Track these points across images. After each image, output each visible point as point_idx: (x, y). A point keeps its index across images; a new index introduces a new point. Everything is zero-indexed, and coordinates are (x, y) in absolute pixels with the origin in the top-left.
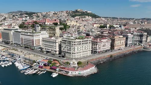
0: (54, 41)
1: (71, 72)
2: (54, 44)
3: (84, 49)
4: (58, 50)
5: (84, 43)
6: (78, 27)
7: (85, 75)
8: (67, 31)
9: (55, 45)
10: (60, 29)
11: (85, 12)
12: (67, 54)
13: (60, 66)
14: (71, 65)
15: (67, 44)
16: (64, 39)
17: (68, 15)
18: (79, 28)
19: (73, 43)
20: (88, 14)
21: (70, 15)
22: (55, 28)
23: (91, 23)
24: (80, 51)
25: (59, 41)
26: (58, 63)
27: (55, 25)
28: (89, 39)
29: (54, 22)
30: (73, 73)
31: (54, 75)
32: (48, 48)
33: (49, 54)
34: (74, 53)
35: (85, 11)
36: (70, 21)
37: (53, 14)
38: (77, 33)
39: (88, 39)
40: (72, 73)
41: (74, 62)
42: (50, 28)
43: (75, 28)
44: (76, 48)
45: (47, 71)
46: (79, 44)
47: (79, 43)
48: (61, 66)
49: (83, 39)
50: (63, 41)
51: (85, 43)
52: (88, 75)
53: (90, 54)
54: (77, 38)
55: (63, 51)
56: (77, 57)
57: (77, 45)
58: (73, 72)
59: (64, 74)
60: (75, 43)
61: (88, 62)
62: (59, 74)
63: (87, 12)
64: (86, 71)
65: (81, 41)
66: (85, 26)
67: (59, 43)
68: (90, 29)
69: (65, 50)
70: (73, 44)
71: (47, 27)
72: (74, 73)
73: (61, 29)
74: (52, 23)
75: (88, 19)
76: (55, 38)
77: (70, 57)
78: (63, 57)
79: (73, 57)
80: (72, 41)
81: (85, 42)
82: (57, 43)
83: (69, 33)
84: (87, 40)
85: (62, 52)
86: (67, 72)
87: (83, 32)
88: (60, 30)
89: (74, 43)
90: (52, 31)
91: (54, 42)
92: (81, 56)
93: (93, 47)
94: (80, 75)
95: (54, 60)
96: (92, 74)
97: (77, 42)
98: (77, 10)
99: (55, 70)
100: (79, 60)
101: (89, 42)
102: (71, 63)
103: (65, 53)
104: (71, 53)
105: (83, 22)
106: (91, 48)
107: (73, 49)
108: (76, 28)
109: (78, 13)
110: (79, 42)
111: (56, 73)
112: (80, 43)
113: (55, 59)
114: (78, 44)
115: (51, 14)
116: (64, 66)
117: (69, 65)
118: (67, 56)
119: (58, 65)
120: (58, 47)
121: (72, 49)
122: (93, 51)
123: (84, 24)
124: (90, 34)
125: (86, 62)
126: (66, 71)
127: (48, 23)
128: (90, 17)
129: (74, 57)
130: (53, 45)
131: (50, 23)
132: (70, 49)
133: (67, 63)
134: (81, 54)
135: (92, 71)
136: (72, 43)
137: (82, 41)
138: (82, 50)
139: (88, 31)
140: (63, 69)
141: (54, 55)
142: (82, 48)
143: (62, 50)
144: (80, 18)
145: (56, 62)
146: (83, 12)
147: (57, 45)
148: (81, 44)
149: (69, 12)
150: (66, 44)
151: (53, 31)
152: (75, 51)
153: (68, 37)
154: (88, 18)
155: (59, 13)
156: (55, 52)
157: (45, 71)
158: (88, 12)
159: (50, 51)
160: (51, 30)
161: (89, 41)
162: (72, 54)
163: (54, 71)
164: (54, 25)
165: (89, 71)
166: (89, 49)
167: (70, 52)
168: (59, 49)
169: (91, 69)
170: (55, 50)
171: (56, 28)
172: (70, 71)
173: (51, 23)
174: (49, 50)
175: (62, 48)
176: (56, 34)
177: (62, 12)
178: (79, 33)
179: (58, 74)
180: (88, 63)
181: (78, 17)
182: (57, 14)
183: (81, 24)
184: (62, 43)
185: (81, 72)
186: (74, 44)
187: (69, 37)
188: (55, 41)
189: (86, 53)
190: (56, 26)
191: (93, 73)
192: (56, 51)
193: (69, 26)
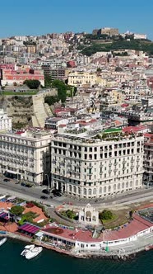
0: (29, 144)
1: (80, 243)
2: (30, 152)
3: (121, 169)
4: (42, 171)
5: (120, 152)
6: (104, 90)
7: (123, 253)
8: (67, 104)
9: (31, 156)
10: (46, 102)
11: (127, 37)
12: (67, 186)
13: (46, 223)
14: (80, 220)
15: (68, 154)
16: (58, 139)
17: (71, 49)
18: (107, 95)
19: (86, 150)
20: (137, 45)
21: (78, 49)
22: (31, 98)
23: (145, 77)
24: (108, 175)
25: (44, 143)
26: (42, 215)
27: (31, 88)
28: (137, 139)
29: (29, 77)
30: (85, 248)
31: (31, 253)
32: (11, 164)
33: (12, 182)
34: (90, 184)
35: (128, 32)
36: (76, 74)
37: (24, 43)
38: (98, 114)
39: (133, 140)
40: (82, 246)
41: (88, 214)
42: (16, 98)
43: (91, 95)
44: (95, 167)
45: (8, 238)
46: (106, 154)
47: (104, 153)
48: (51, 225)
49: (117, 140)
50: (56, 143)
51: (124, 152)
52: (132, 255)
53: (140, 185)
54: (98, 137)
55: (55, 176)
56: (98, 195)
57: (98, 157)
58: (85, 244)
59: (58, 249)
60: (93, 153)
61: (131, 213)
62: (44, 248)
63: (132, 37)
64: (127, 241)
65: (110, 147)
66: (124, 87)
67: (45, 150)
68: (140, 99)
69: (62, 171)
70: (86, 156)
71: (8, 96)
72: (89, 248)
73: (49, 101)
74: (22, 81)
75: (135, 60)
76: (31, 135)
77: (77, 193)
78: (57, 193)
79: (88, 196)
80: (84, 144)
81: (122, 149)
82: (38, 151)
83: (73, 112)
84: (131, 141)
85: (53, 178)
86: (69, 243)
87: (119, 111)
88: (47, 105)
89: (88, 153)
90: (22, 109)
91: (27, 147)
92: (112, 191)
93: (148, 163)
94: (108, 255)
95: (30, 204)
96: (145, 250)
97: (98, 149)
98: (100, 30)
99: (33, 235)
100: (104, 207)
101: (135, 147)
102: (81, 214)
103: (61, 180)
104: (79, 182)
105: (118, 73)
106: (141, 165)
107: (88, 171)
108: (97, 96)
109: (103, 42)
110: (106, 147)
111: (36, 246)
112: (108, 152)
113: (30, 199)
114: (101, 155)
115: (18, 43)
116: (58, 223)
117: (74, 221)
118: (68, 189)
119: (42, 220)
120: (40, 162)
121: (82, 170)
122: (148, 174)
123: (123, 81)
124: (141, 119)
125: (127, 210)
126: (64, 242)
127: (11, 82)
128: (143, 55)
129: (90, 193)
130: (25, 155)
131: (14, 81)
132: (77, 170)
133: (69, 214)
134: (112, 185)
135: (145, 243)
136: (83, 153)
137: (113, 147)
138: (113, 173)
139: (134, 107)
140: (56, 233)
141: (28, 186)
142: (113, 167)
143: (53, 171)
144: (109, 56)
145: (35, 209)
146: (120, 37)
147: (39, 155)
148: (110, 154)
149: (75, 38)
150: (64, 153)
151: (24, 107)
152: (92, 177)
153: (70, 132)
154: (136, 57)
155: (41, 40)
156: (31, 178)
157: (3, 237)
158: (136, 37)
159: (17, 172)
160: (20, 104)
161: (136, 144)
162: (82, 184)
163: (29, 240)
164: (27, 89)
165: (134, 242)
166: (135, 169)
167: (77, 178)
168: (43, 169)
169: (140, 234)
170: (31, 170)
171: (34, 97)
172: (77, 242)
173: (18, 82)
174: (12, 169)
175: (53, 165)
176: (33, 118)
177: (51, 37)
178: (106, 114)
179: (40, 249)
180: (133, 215)
181: (105, 54)
182: (34, 44)
183: (112, 79)
184: (53, 151)
185: (109, 245)
186: (91, 156)
187: (75, 131)
188: (33, 143)
189: (125, 182)
190: (34, 90)
191: (147, 249)
192: (34, 175)
193: (76, 88)
